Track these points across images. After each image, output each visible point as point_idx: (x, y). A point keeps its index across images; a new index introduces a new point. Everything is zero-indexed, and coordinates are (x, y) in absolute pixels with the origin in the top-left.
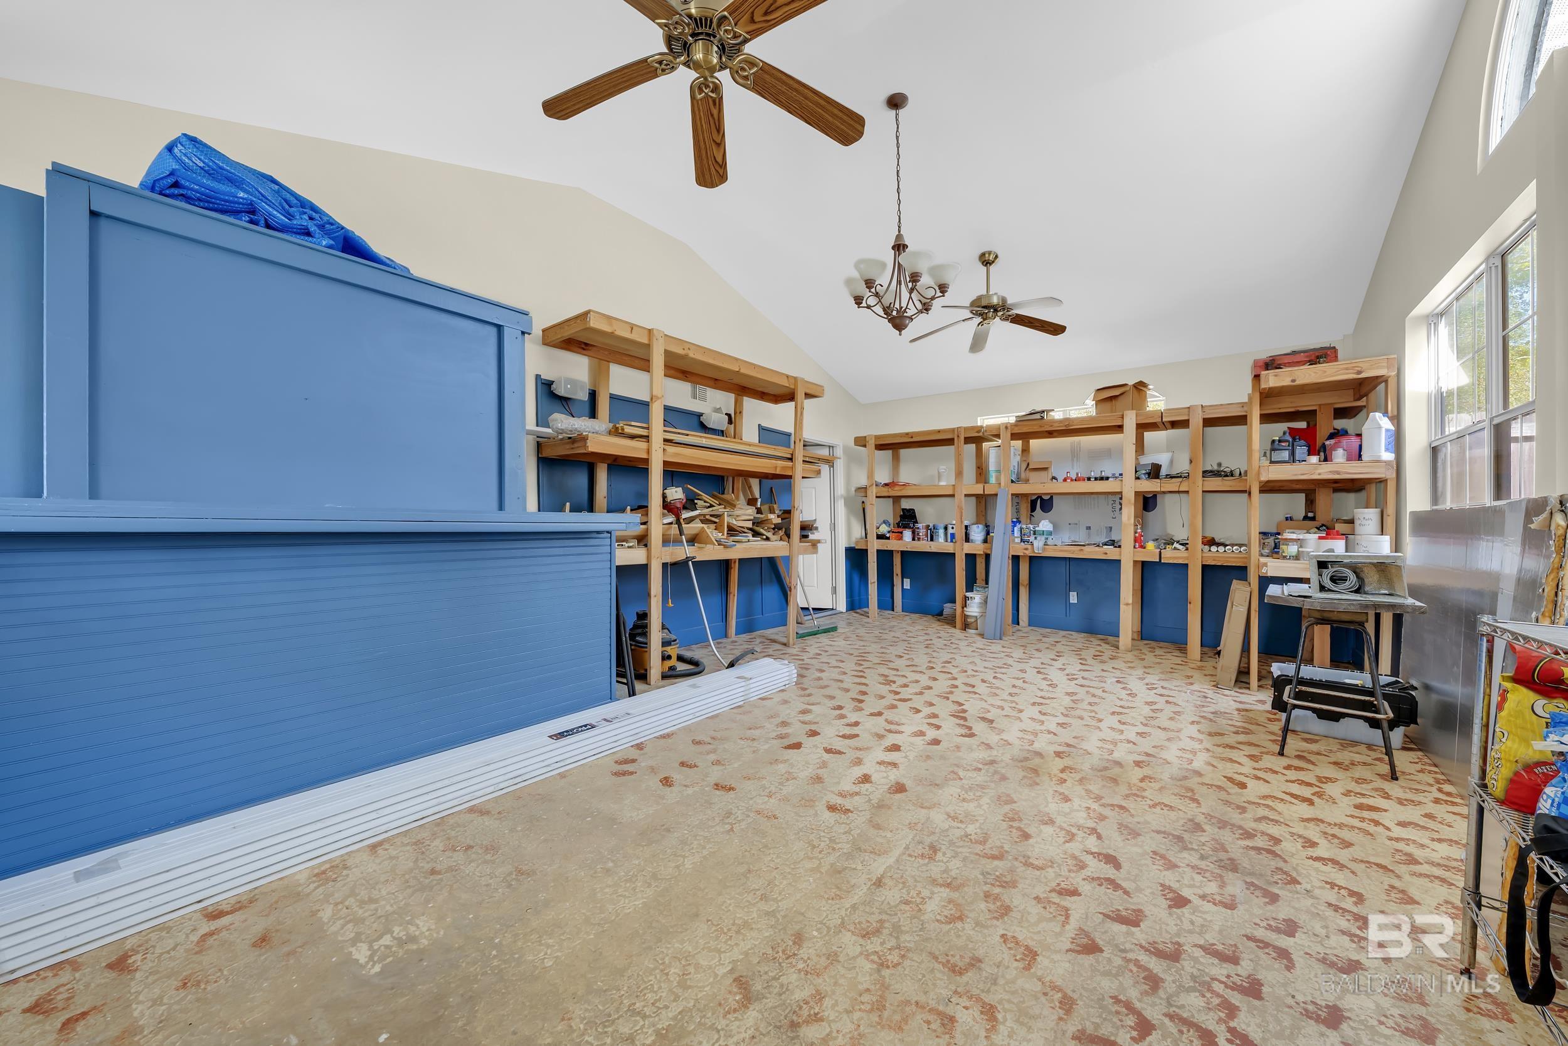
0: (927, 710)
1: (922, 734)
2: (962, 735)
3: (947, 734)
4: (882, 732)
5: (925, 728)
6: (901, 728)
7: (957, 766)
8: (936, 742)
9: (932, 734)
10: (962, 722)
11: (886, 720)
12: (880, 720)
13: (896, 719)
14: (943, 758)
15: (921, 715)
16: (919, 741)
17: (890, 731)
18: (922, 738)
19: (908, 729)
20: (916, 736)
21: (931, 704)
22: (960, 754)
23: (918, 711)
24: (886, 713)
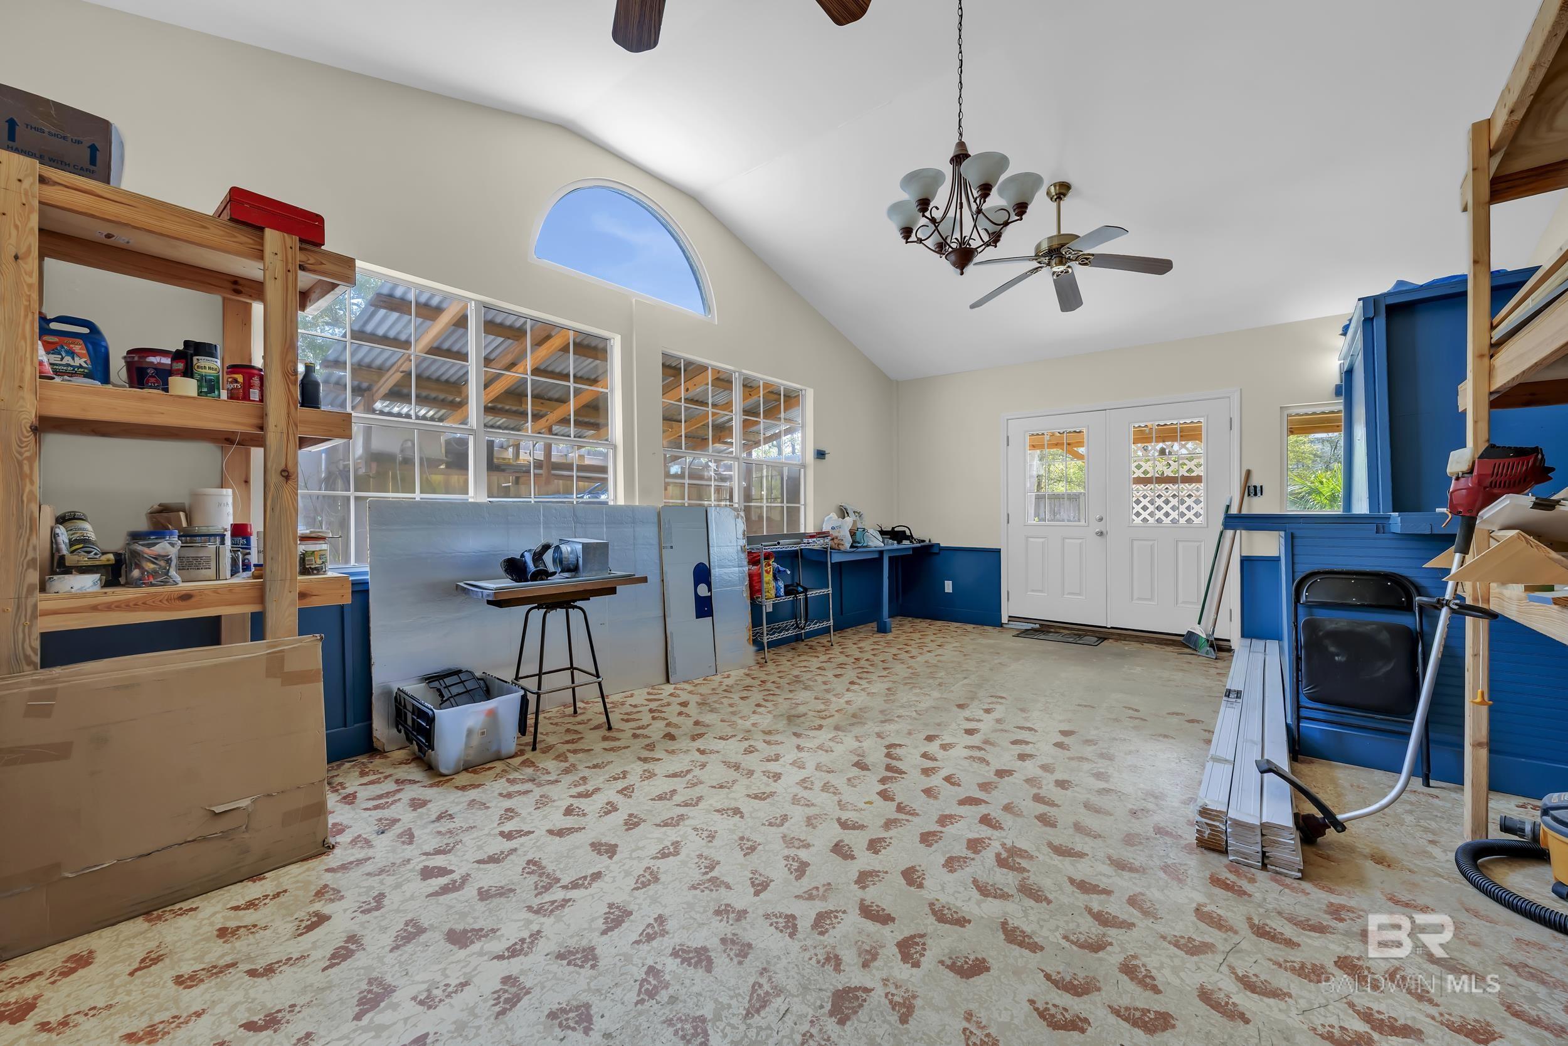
0: (936, 780)
1: (944, 747)
2: (900, 746)
3: (916, 747)
4: (987, 747)
5: (941, 754)
6: (967, 753)
7: (916, 719)
8: (930, 738)
9: (933, 748)
10: (894, 763)
11: (988, 764)
12: (996, 764)
13: (975, 765)
14: (926, 725)
15: (944, 773)
16: (947, 739)
17: (980, 748)
18: (944, 742)
19: (959, 752)
20: (950, 744)
21: (928, 792)
22: (909, 727)
23: (948, 779)
24: (992, 774)
